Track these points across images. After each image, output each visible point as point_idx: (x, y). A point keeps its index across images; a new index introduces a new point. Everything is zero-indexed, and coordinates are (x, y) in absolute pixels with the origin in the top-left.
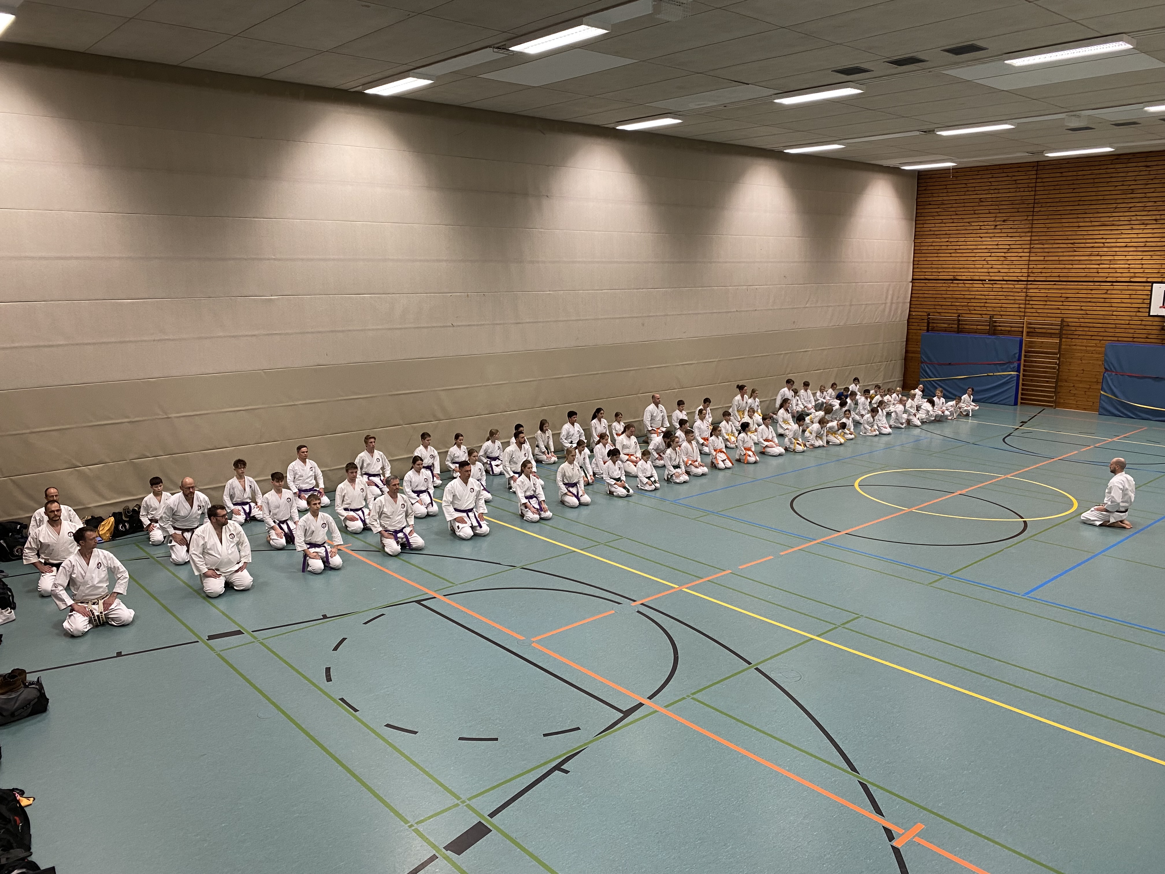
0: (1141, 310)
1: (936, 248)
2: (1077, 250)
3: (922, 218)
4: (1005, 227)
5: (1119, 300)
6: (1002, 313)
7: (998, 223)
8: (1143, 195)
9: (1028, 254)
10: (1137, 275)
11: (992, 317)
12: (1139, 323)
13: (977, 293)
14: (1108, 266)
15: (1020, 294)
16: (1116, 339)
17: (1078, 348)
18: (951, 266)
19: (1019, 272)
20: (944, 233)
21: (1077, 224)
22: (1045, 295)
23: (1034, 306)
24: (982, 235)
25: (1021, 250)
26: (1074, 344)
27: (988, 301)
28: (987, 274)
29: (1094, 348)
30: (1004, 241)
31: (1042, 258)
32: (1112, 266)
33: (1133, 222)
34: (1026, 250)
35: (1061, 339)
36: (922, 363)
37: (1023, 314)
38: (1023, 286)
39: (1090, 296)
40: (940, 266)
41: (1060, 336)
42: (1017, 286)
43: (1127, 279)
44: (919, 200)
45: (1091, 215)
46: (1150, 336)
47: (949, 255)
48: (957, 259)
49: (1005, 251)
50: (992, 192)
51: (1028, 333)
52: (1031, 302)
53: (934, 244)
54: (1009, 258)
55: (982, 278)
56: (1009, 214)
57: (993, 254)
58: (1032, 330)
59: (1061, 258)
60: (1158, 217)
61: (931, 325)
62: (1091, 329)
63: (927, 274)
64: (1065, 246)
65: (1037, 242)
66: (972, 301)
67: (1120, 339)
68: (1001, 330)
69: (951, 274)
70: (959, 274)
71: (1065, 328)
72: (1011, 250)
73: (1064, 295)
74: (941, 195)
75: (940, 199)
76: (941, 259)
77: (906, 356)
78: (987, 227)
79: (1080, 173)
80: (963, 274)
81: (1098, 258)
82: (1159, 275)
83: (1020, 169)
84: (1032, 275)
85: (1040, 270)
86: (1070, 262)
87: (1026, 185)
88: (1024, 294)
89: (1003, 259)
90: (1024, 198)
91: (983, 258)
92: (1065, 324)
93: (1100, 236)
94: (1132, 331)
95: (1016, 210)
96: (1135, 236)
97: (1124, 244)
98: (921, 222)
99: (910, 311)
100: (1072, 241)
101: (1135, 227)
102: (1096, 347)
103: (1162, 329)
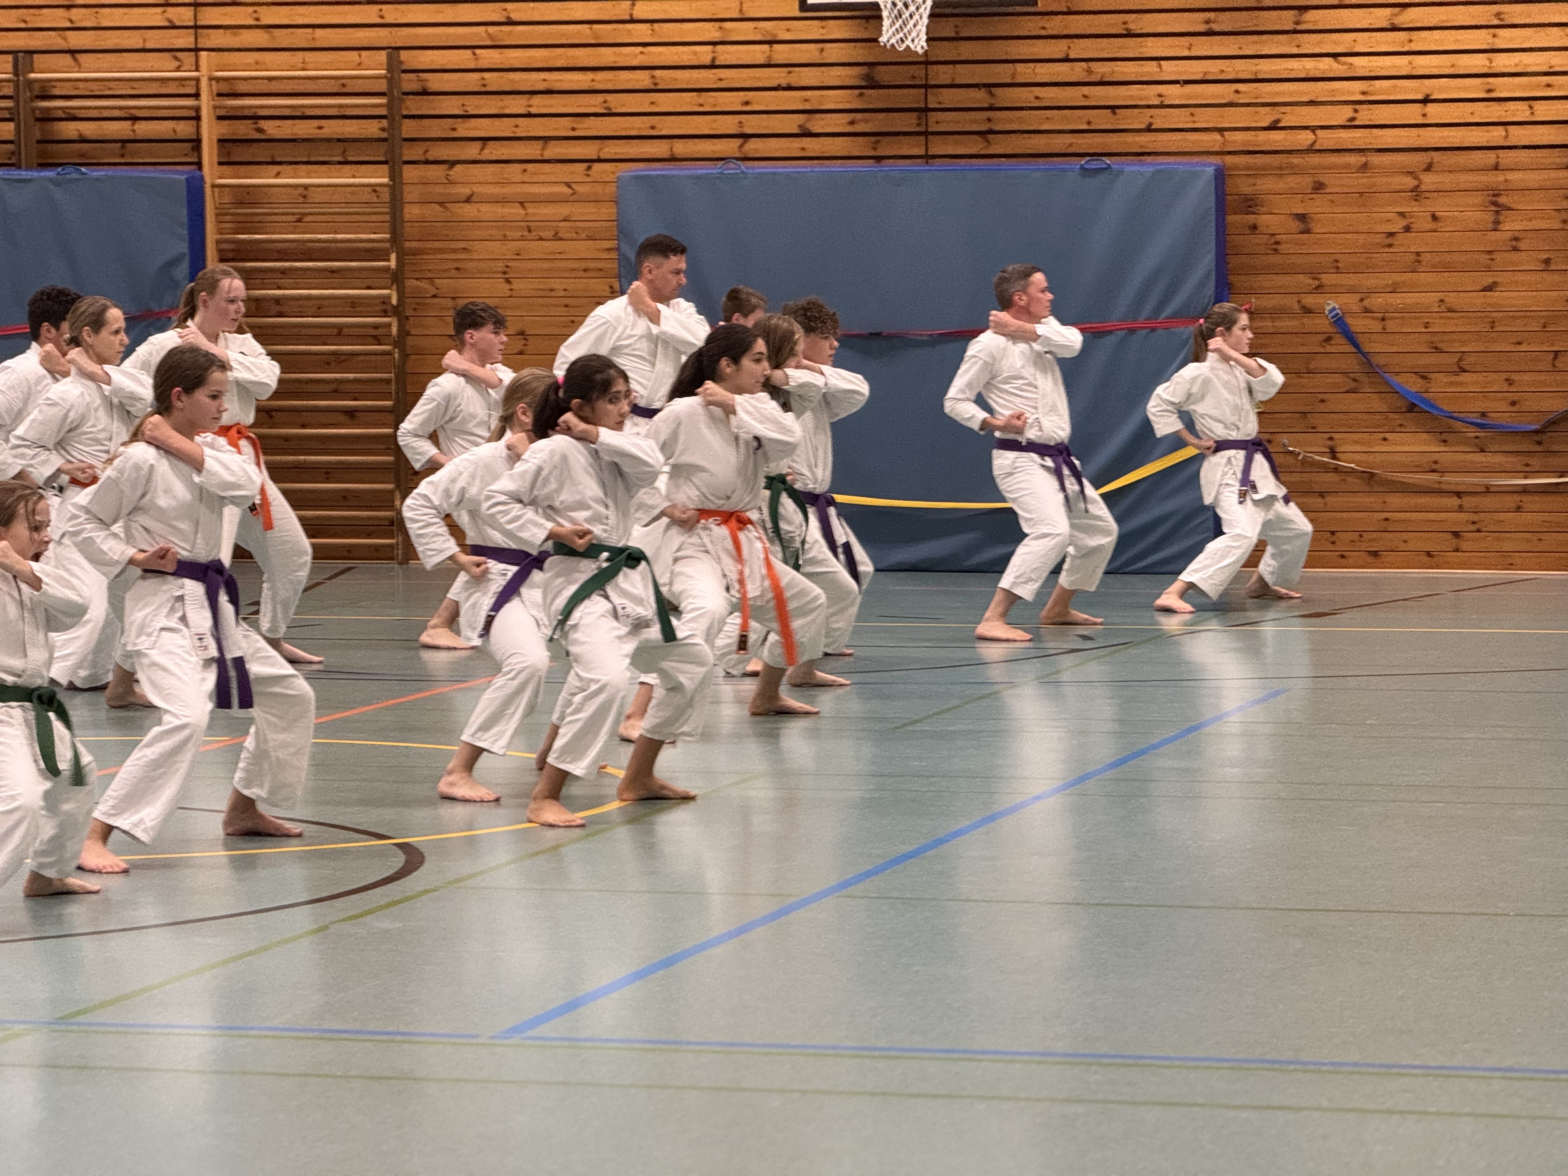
6: (76, 40)
11: (23, 60)
12: (758, 54)
16: (662, 148)
17: (488, 211)
26: (466, 191)
29: (563, 210)
35: (394, 165)
37: (185, 40)
41: (391, 151)
46: (818, 124)
51: (229, 153)
58: (244, 129)
62: (539, 104)
67: (681, 148)
68: (83, 140)
71: (414, 106)
92: (409, 83)
94: (732, 101)
102: (574, 198)
103: (872, 84)
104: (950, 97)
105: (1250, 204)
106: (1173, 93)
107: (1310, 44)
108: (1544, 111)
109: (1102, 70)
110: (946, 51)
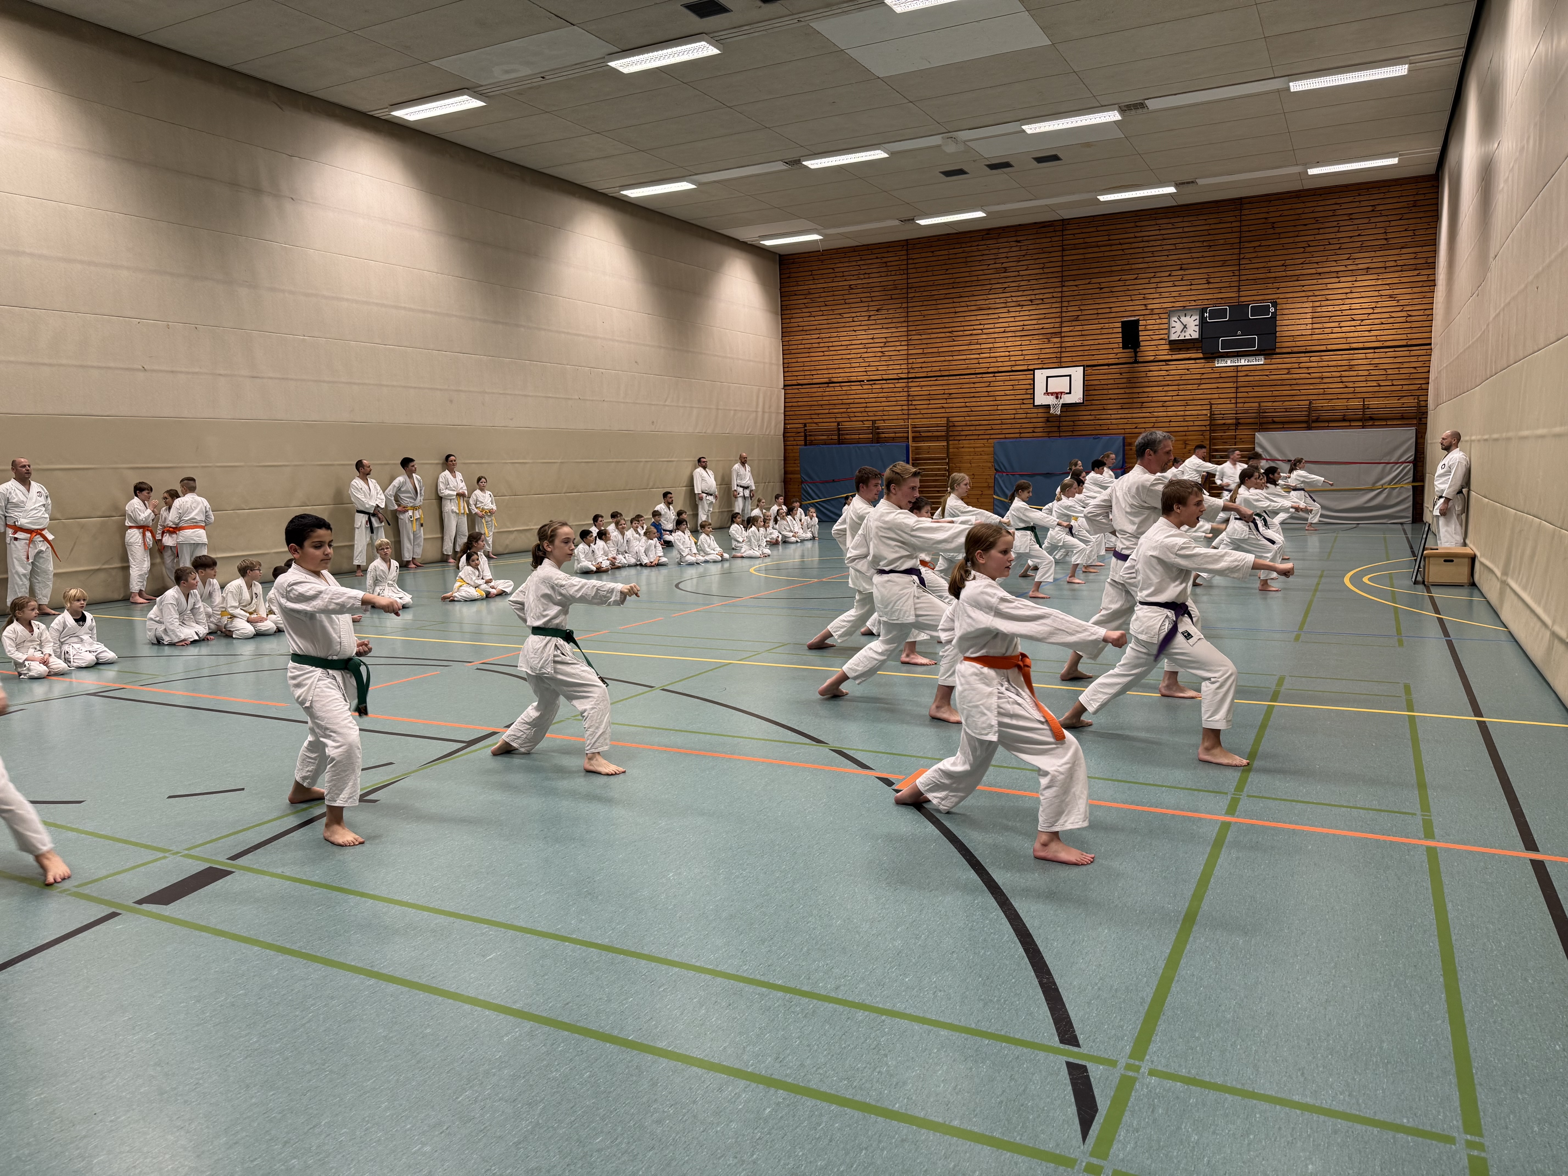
0: (1025, 401)
1: (807, 346)
2: (956, 339)
3: (788, 312)
4: (880, 317)
5: (1002, 393)
6: (885, 417)
7: (872, 313)
8: (1016, 273)
9: (906, 348)
10: (1018, 363)
11: (874, 422)
12: (1024, 416)
13: (856, 396)
14: (988, 355)
15: (901, 394)
16: (1003, 436)
17: (967, 450)
18: (825, 367)
19: (898, 369)
20: (814, 327)
21: (953, 310)
22: (928, 393)
23: (918, 407)
24: (855, 328)
25: (898, 343)
26: (962, 446)
27: (868, 405)
28: (865, 373)
29: (983, 449)
30: (881, 334)
31: (920, 351)
32: (992, 355)
33: (1009, 304)
34: (903, 343)
35: (948, 441)
36: (802, 482)
37: (906, 417)
38: (904, 385)
39: (973, 390)
40: (813, 368)
41: (947, 438)
42: (897, 385)
43: (1009, 369)
44: (783, 290)
45: (966, 299)
46: (1037, 430)
47: (822, 354)
48: (831, 358)
49: (882, 345)
50: (862, 276)
51: (915, 439)
52: (914, 403)
53: (804, 342)
54: (887, 354)
55: (859, 378)
56: (882, 303)
57: (869, 350)
58: (917, 434)
59: (941, 350)
60: (1033, 297)
61: (808, 438)
62: (977, 428)
63: (799, 378)
64: (943, 335)
65: (914, 333)
66: (852, 406)
67: (1007, 436)
68: (886, 437)
69: (825, 376)
70: (834, 375)
71: (951, 429)
72: (887, 344)
73: (947, 391)
74: (807, 283)
75: (806, 287)
76: (813, 359)
77: (785, 478)
78: (861, 318)
79: (951, 251)
80: (838, 375)
81: (978, 346)
82: (1039, 361)
83: (890, 249)
84: (912, 371)
85: (920, 365)
86: (950, 354)
87: (897, 268)
88: (905, 394)
89: (880, 354)
90: (896, 282)
91: (859, 356)
93: (978, 322)
94: (1018, 426)
95: (889, 297)
96: (1012, 319)
97: (1002, 330)
98: (787, 316)
99: (785, 424)
100: (950, 330)
101: (1011, 309)
102: (984, 447)
103: (1048, 421)
104: (1064, 424)
106: (1114, 421)
107: (1144, 410)
108: (1196, 423)
109: (1098, 417)
110: (1064, 414)
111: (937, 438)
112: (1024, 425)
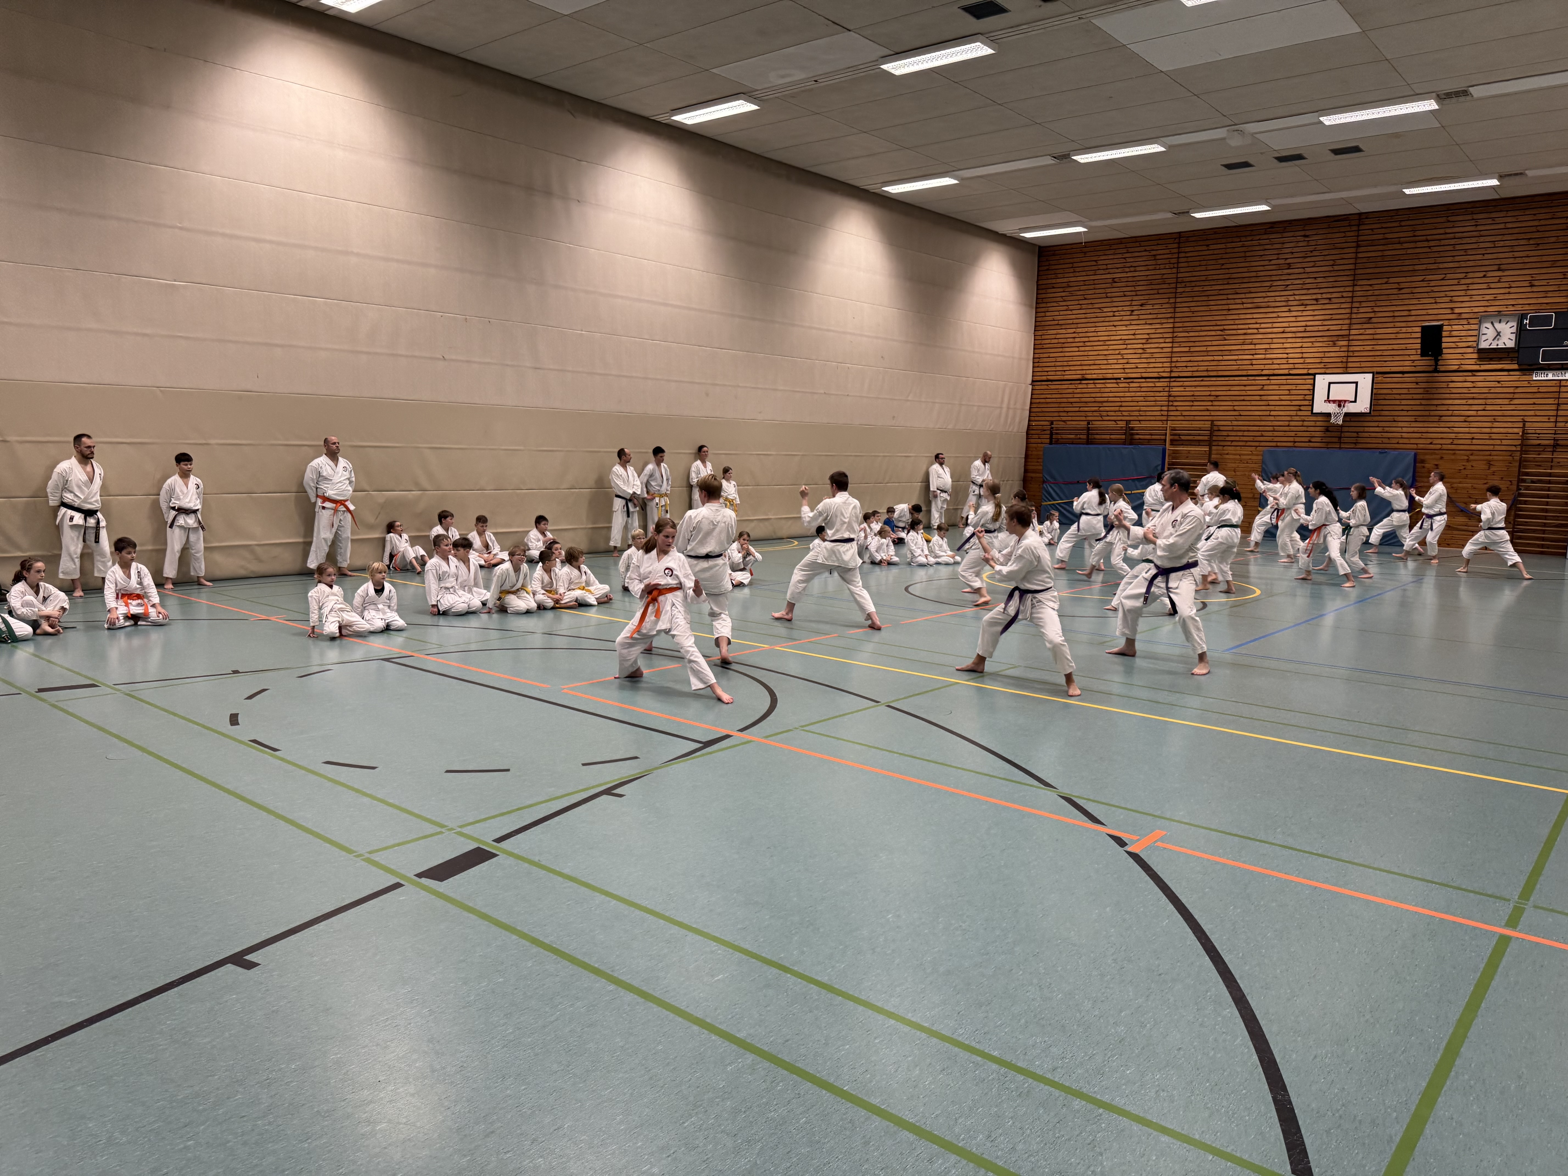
0: (1302, 408)
1: (1060, 341)
2: (1227, 337)
3: (1044, 305)
4: (1143, 312)
5: (1277, 398)
6: (1140, 418)
7: (1135, 308)
8: (1301, 270)
9: (1170, 345)
10: (1297, 366)
11: (1128, 422)
12: (1300, 423)
13: (1111, 395)
14: (1262, 356)
15: (1162, 394)
16: (1274, 444)
17: (1231, 457)
18: (1079, 363)
19: (1160, 366)
20: (1071, 321)
21: (1226, 307)
22: (1192, 393)
23: (1179, 408)
24: (1115, 323)
25: (1162, 340)
26: (1227, 452)
27: (1124, 404)
28: (1122, 371)
29: (1250, 457)
30: (1143, 330)
31: (1187, 349)
32: (1268, 356)
33: (1290, 303)
34: (1167, 340)
35: (1210, 446)
36: (1044, 482)
37: (1165, 418)
38: (1166, 384)
39: (1243, 393)
40: (1065, 364)
41: (1210, 443)
42: (1158, 384)
43: (1286, 372)
44: (1040, 282)
45: (1243, 296)
46: (1313, 440)
47: (1077, 349)
48: (1086, 353)
49: (1144, 341)
50: (1127, 270)
51: (1173, 442)
52: (1176, 404)
53: (1058, 336)
54: (1148, 351)
55: (1116, 376)
56: (1147, 297)
57: (1129, 346)
58: (1177, 437)
59: (1209, 348)
60: (1319, 296)
61: (1054, 436)
62: (1246, 433)
63: (1050, 373)
64: (1213, 333)
65: (1181, 329)
66: (1105, 404)
67: (1279, 444)
68: (1140, 439)
69: (1078, 372)
70: (1088, 372)
72: (1150, 341)
73: (1213, 393)
74: (1067, 275)
75: (1065, 280)
76: (1067, 354)
77: (1025, 477)
78: (1123, 313)
79: (1229, 245)
80: (1093, 372)
81: (1252, 347)
82: (1322, 365)
83: (1160, 242)
84: (1175, 370)
85: (1184, 364)
86: (1220, 353)
87: (1167, 261)
88: (1166, 394)
89: (1140, 351)
90: (1165, 276)
91: (1117, 352)
92: (1215, 428)
93: (1253, 321)
94: (1293, 434)
95: (1155, 292)
96: (1293, 319)
97: (1281, 330)
98: (1043, 310)
99: (1029, 421)
100: (1221, 328)
101: (1292, 308)
102: (1252, 454)
103: (1327, 430)
104: (1347, 434)
105: (1423, 461)
106: (1405, 435)
107: (1442, 424)
108: (1504, 442)
109: (1387, 429)
110: (1347, 424)
111: (1199, 443)
112: (1300, 434)
